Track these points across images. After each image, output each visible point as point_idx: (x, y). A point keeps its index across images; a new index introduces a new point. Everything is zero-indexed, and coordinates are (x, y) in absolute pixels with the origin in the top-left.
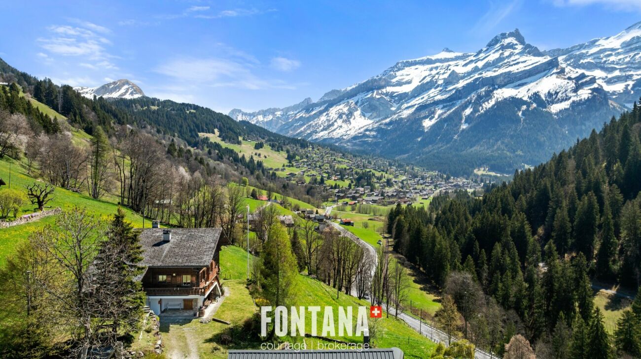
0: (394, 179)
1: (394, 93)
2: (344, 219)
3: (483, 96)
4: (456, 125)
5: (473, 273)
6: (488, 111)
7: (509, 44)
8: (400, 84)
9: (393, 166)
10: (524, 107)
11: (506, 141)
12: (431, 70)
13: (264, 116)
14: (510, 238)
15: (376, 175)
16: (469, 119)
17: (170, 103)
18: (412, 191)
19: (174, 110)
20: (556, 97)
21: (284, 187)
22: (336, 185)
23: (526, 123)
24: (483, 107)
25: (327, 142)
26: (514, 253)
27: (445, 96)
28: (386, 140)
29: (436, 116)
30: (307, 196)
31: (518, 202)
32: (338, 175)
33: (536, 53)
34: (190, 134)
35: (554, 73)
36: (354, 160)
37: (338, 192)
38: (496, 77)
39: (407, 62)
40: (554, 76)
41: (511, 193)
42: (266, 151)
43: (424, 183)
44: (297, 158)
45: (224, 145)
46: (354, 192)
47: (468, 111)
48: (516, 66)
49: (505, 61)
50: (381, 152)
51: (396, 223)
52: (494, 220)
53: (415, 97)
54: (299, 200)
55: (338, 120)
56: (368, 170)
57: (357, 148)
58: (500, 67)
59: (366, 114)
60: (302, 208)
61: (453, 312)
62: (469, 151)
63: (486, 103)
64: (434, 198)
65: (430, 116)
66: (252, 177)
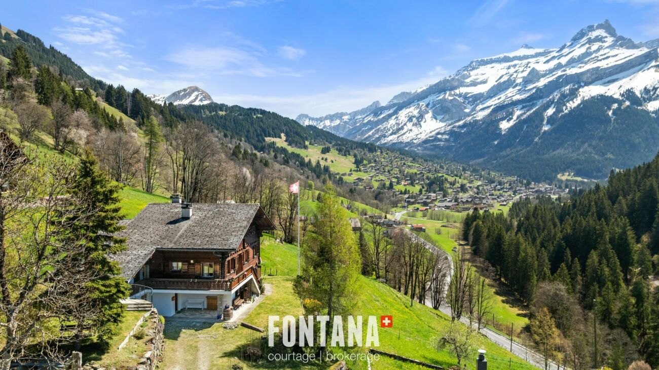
0: (468, 185)
1: (467, 94)
2: (415, 225)
3: (568, 95)
4: (537, 127)
5: (567, 284)
6: (572, 111)
7: (597, 36)
8: (474, 84)
9: (467, 170)
10: (615, 106)
11: (594, 143)
12: (509, 68)
13: (332, 120)
14: (609, 246)
15: (449, 180)
16: (551, 120)
17: (237, 109)
18: (489, 197)
19: (241, 115)
20: (655, 93)
21: (351, 191)
22: (406, 190)
23: (617, 123)
24: (567, 107)
25: (396, 147)
26: (615, 263)
27: (525, 95)
28: (459, 143)
29: (515, 117)
30: (375, 201)
31: (616, 206)
32: (408, 180)
33: (630, 45)
34: (256, 139)
35: (652, 67)
36: (425, 165)
37: (408, 198)
38: (582, 74)
39: (482, 61)
40: (653, 70)
41: (607, 196)
42: (333, 155)
43: (502, 189)
44: (365, 162)
45: (290, 149)
46: (426, 197)
47: (550, 111)
48: (605, 60)
49: (593, 56)
50: (454, 157)
51: (474, 228)
52: (589, 226)
53: (491, 97)
54: (367, 205)
55: (408, 124)
56: (440, 175)
57: (428, 152)
58: (586, 63)
59: (438, 117)
60: (369, 213)
61: (550, 328)
62: (552, 154)
63: (571, 102)
64: (514, 204)
65: (508, 117)
66: (318, 180)
